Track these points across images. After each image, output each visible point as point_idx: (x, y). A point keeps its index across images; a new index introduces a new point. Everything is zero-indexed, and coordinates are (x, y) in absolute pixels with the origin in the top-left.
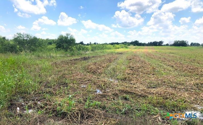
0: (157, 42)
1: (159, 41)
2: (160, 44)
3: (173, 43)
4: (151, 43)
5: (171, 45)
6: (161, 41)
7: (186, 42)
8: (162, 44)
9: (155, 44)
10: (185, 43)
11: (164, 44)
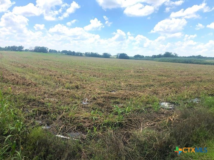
0: (16, 47)
1: (19, 46)
2: (20, 49)
3: (34, 49)
4: (9, 47)
5: (31, 51)
7: (46, 48)
8: (23, 50)
9: (14, 49)
10: (46, 50)
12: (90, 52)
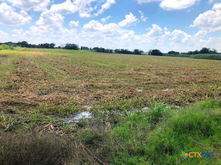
0: (48, 44)
1: (51, 43)
2: (51, 46)
3: (64, 46)
4: (42, 44)
5: (63, 48)
6: (52, 43)
7: (77, 45)
8: (54, 47)
9: (46, 46)
10: (76, 47)
11: (56, 46)
12: (121, 49)
